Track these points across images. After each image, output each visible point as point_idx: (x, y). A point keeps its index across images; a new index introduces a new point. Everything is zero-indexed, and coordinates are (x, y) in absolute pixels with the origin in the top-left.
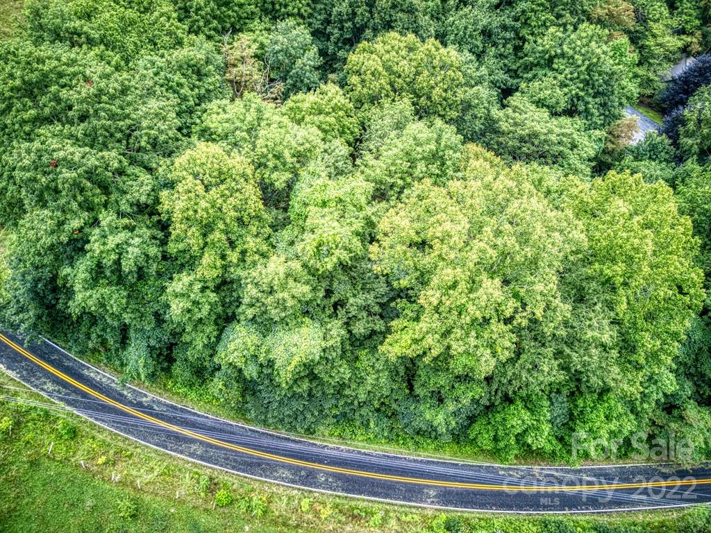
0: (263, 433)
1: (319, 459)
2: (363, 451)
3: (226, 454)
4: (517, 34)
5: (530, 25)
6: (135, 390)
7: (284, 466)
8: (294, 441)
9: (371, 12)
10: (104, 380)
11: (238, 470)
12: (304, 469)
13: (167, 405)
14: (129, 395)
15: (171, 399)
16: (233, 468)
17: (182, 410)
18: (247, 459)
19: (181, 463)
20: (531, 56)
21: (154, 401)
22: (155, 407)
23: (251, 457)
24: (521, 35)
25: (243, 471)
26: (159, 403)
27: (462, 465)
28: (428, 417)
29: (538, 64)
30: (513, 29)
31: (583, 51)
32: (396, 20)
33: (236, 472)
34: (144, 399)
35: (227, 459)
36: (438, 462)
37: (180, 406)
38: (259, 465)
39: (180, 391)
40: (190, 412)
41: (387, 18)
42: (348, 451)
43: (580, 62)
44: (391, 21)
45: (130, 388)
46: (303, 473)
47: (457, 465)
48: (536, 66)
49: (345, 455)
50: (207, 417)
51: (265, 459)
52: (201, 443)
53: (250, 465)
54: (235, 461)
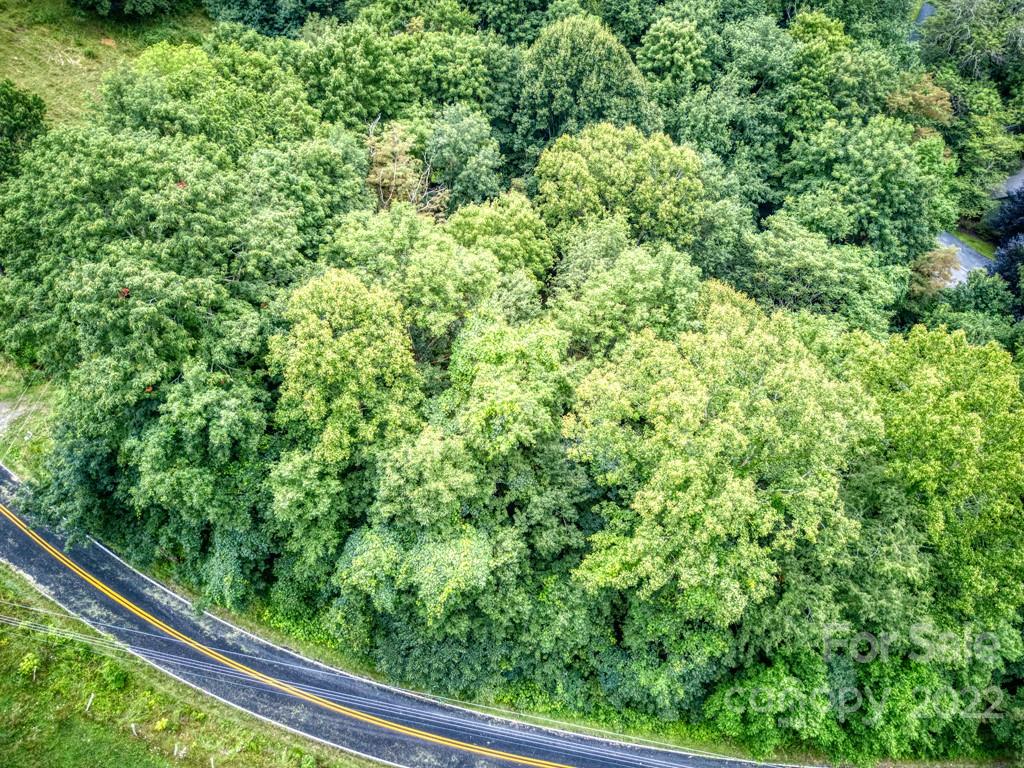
0: (398, 694)
1: (478, 739)
2: (544, 728)
3: (342, 724)
4: (781, 128)
5: (800, 116)
6: (215, 622)
7: (426, 746)
8: (443, 709)
9: (574, 95)
10: (173, 604)
11: (358, 749)
12: (456, 751)
13: (261, 646)
14: (207, 628)
15: (268, 637)
16: (352, 745)
17: (282, 654)
18: (373, 734)
19: (275, 733)
20: (800, 160)
21: (242, 639)
22: (244, 648)
23: (378, 729)
24: (786, 130)
25: (366, 751)
26: (250, 641)
27: (694, 758)
28: (643, 681)
29: (811, 171)
30: (776, 120)
31: (875, 154)
32: (609, 107)
33: (355, 752)
34: (229, 635)
35: (342, 731)
36: (657, 752)
37: (279, 648)
38: (390, 742)
39: (281, 625)
40: (293, 657)
41: (598, 103)
42: (523, 728)
43: (870, 169)
44: (603, 108)
45: (209, 618)
46: (454, 759)
47: (685, 757)
48: (808, 173)
49: (517, 733)
50: (317, 667)
51: (399, 734)
52: (308, 705)
53: (377, 741)
54: (355, 735)
